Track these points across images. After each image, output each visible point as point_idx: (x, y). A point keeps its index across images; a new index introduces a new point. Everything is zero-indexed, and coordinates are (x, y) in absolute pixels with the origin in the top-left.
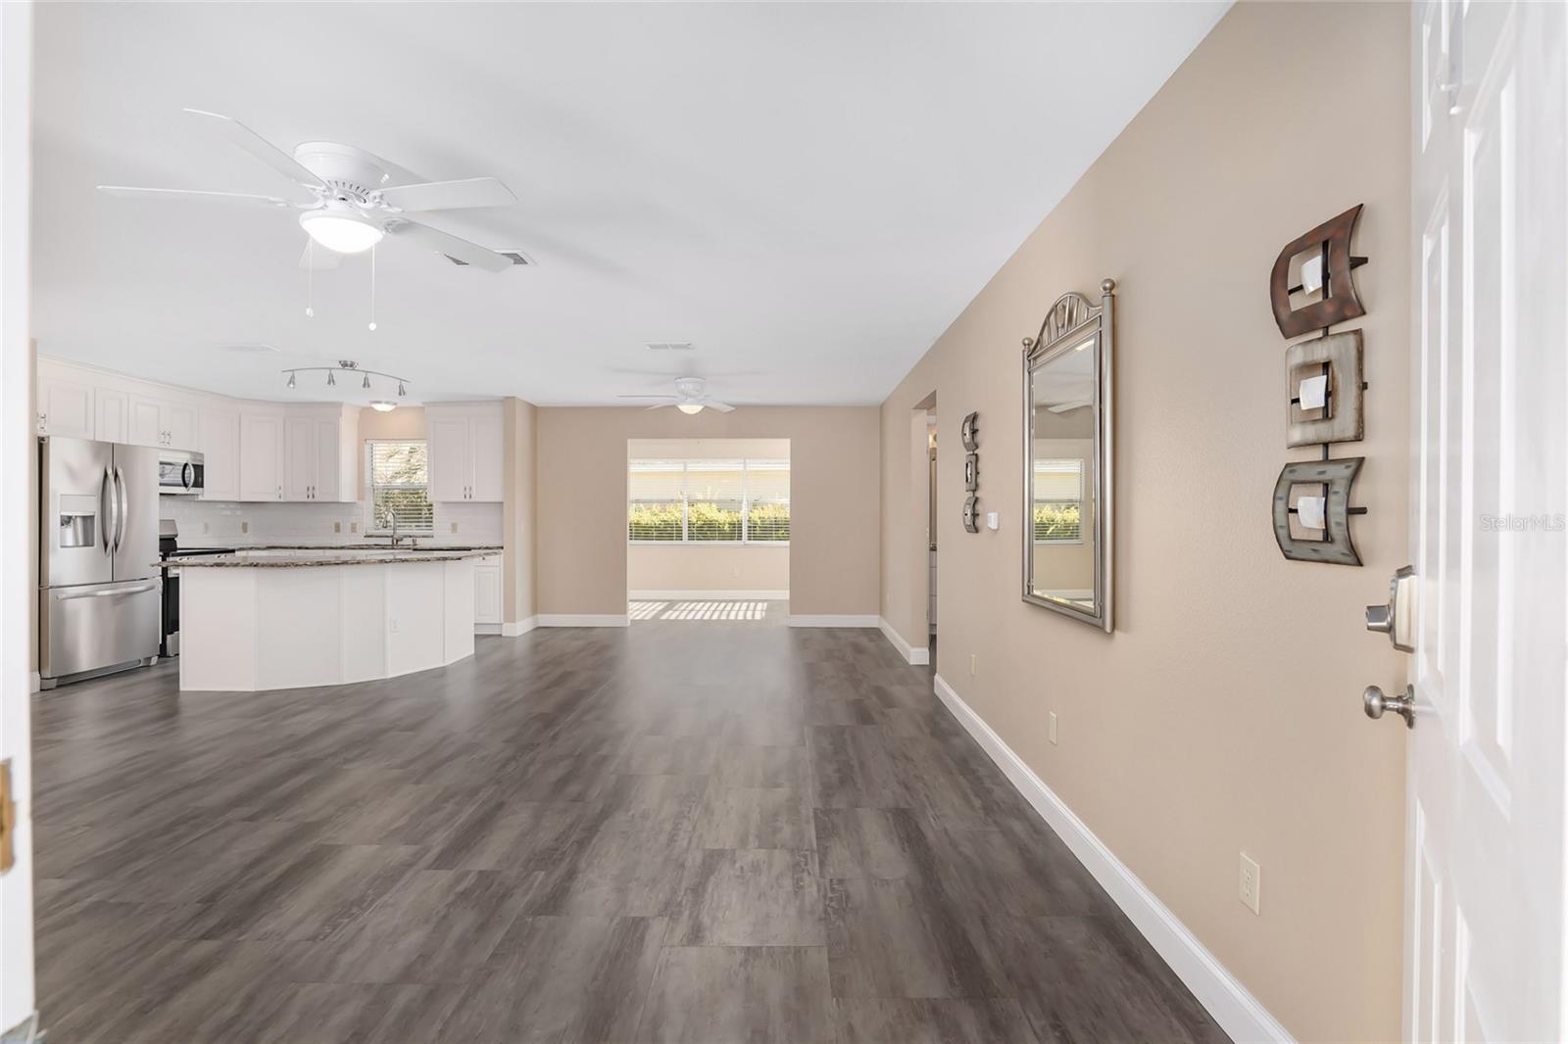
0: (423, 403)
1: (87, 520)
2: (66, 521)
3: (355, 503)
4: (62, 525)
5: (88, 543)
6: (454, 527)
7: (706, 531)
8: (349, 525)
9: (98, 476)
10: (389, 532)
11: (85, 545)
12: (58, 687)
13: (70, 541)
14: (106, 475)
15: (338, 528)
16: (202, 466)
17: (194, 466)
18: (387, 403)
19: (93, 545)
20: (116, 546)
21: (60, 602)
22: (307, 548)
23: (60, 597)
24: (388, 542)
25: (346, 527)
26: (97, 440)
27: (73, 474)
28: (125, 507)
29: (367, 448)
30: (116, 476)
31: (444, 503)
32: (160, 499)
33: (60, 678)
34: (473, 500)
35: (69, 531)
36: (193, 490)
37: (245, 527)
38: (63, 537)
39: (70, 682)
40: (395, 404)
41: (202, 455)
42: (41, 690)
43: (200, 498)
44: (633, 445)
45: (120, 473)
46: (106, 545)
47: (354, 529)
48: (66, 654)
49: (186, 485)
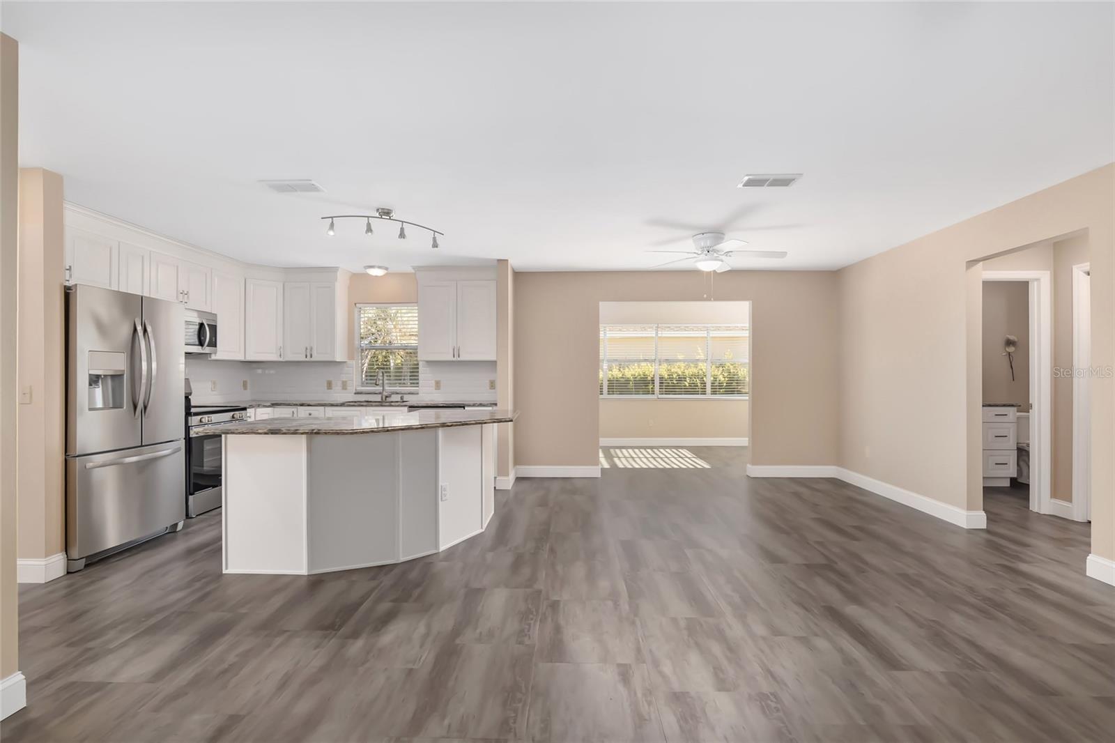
0: (414, 268)
1: (117, 377)
2: (94, 380)
3: (345, 362)
4: (90, 385)
5: (117, 405)
6: (438, 385)
7: (673, 386)
8: (340, 383)
9: (125, 331)
10: (379, 389)
11: (114, 407)
12: (87, 566)
13: (99, 404)
14: (135, 330)
15: (329, 385)
16: (216, 326)
17: (208, 325)
18: (380, 267)
19: (122, 407)
20: (145, 408)
21: (87, 472)
22: (309, 405)
23: (87, 467)
24: (378, 398)
25: (337, 386)
26: (120, 290)
27: (101, 328)
28: (154, 365)
29: (356, 311)
30: (145, 331)
31: (428, 362)
32: (186, 358)
33: (87, 557)
34: (461, 358)
35: (98, 391)
36: (207, 350)
37: (245, 385)
38: (91, 398)
39: (100, 560)
40: (387, 269)
41: (216, 315)
42: (68, 573)
43: (213, 357)
44: (605, 308)
45: (149, 329)
46: (135, 407)
47: (344, 386)
48: (93, 530)
49: (201, 344)
